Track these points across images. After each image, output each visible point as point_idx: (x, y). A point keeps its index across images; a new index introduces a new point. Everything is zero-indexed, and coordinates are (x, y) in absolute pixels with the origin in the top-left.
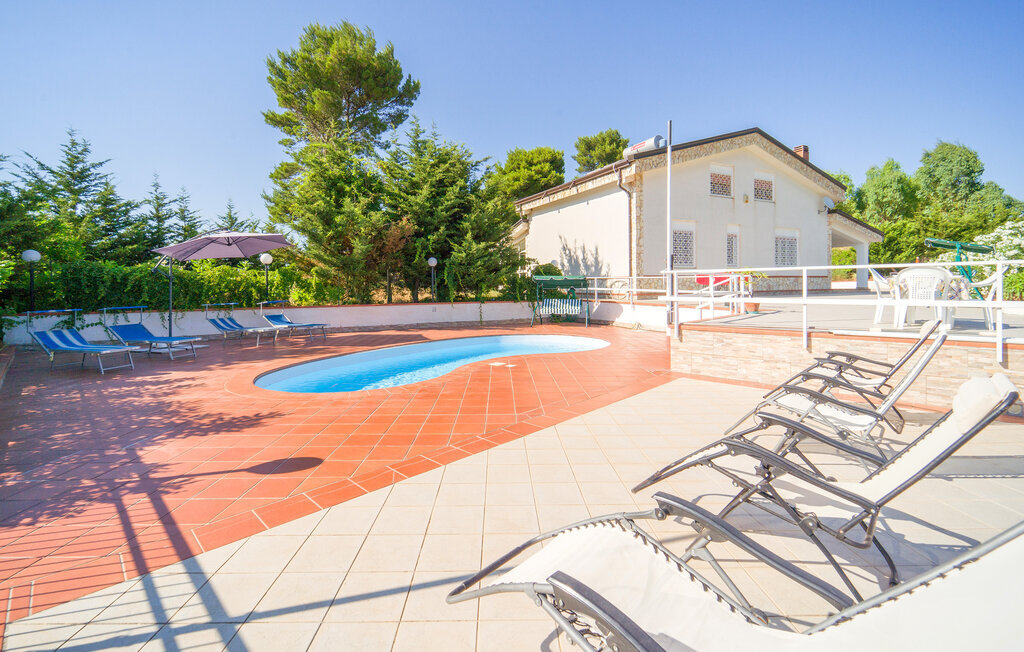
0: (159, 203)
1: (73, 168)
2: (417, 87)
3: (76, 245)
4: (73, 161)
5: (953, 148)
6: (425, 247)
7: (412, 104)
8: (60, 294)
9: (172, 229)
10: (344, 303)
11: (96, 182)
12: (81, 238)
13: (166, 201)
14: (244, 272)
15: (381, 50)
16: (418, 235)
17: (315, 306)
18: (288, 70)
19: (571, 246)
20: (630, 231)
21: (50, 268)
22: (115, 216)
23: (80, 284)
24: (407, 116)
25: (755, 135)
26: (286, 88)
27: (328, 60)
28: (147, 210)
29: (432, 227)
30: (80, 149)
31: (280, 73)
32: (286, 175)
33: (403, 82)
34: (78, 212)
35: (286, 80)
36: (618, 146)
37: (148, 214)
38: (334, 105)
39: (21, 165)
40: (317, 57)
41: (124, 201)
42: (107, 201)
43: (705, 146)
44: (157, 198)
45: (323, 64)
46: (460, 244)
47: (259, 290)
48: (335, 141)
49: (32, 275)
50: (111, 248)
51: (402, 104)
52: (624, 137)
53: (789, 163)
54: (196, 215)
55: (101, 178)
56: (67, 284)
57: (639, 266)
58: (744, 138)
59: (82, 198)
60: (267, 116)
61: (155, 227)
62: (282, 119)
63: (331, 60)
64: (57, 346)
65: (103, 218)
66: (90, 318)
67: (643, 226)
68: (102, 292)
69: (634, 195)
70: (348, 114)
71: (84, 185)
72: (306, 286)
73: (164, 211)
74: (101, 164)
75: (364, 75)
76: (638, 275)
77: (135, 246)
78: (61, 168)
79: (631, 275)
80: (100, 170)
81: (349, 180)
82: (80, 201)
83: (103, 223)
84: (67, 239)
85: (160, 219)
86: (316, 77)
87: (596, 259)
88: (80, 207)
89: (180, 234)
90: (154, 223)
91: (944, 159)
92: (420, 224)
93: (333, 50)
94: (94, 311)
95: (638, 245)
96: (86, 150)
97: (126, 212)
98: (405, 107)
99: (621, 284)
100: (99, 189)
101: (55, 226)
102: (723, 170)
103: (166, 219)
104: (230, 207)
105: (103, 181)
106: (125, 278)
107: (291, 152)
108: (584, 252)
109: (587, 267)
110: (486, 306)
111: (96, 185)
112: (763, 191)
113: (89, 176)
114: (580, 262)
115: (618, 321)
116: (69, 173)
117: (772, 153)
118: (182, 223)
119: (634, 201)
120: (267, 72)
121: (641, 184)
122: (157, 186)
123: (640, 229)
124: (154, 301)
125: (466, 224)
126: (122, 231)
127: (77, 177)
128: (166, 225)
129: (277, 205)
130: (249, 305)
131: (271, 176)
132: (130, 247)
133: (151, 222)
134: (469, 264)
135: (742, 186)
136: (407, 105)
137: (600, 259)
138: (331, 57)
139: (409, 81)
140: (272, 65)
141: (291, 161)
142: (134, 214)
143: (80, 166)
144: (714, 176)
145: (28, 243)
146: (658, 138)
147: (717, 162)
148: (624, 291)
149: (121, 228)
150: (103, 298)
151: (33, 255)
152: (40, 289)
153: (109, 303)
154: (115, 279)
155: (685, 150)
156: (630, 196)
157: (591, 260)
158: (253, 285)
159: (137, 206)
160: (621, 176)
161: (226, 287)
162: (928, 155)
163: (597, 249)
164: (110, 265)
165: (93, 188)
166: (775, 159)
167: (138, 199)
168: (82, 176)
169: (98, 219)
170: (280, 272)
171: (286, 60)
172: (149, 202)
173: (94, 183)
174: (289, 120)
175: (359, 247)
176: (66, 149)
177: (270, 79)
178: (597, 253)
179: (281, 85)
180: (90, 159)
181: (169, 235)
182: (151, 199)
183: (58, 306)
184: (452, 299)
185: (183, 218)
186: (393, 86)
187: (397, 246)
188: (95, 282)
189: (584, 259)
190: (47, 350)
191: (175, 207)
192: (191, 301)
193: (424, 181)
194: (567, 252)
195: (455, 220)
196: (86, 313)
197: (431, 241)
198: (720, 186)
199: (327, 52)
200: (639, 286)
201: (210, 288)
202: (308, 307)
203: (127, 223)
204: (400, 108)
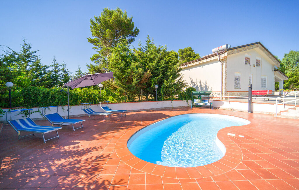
0: (56, 66)
1: (26, 53)
2: (138, 31)
3: (28, 81)
4: (25, 51)
5: (295, 52)
6: (154, 81)
7: (136, 36)
8: (22, 100)
9: (60, 75)
10: (127, 102)
11: (34, 58)
12: (29, 78)
13: (58, 66)
14: (92, 91)
15: (129, 18)
16: (152, 77)
17: (117, 103)
18: (97, 23)
19: (194, 81)
20: (222, 76)
21: (18, 89)
22: (40, 71)
23: (30, 96)
24: (134, 40)
25: (259, 44)
26: (96, 29)
27: (111, 20)
28: (51, 69)
29: (156, 74)
30: (28, 47)
31: (95, 25)
32: (96, 58)
33: (134, 29)
34: (28, 69)
35: (96, 27)
36: (191, 52)
37: (52, 70)
38: (113, 35)
39: (6, 51)
40: (107, 19)
41: (43, 65)
42: (38, 65)
43: (246, 47)
44: (55, 65)
45: (109, 21)
46: (167, 80)
47: (98, 97)
48: (123, 43)
49: (10, 93)
50: (39, 82)
51: (133, 36)
52: (193, 49)
53: (267, 54)
54: (68, 71)
55: (36, 57)
56: (24, 96)
57: (225, 88)
58: (256, 45)
59: (29, 64)
60: (89, 39)
61: (55, 75)
62: (94, 40)
63: (112, 20)
64: (21, 128)
65: (37, 71)
66: (35, 109)
67: (226, 74)
68: (39, 99)
69: (224, 64)
70: (116, 39)
71: (29, 59)
72: (114, 96)
73: (57, 69)
74: (35, 52)
75: (122, 25)
76: (225, 91)
77: (49, 81)
78: (21, 53)
79: (222, 91)
80: (35, 54)
81: (128, 57)
82: (28, 65)
83: (36, 73)
84: (24, 78)
85: (56, 72)
86: (107, 25)
87: (206, 86)
88: (28, 67)
89: (63, 77)
90: (54, 73)
91: (292, 55)
92: (152, 73)
93: (113, 16)
94: (36, 106)
95: (225, 81)
96: (30, 47)
97: (44, 69)
98: (134, 37)
99: (217, 94)
100: (35, 61)
101: (19, 73)
102: (248, 56)
103: (58, 72)
104: (79, 68)
105: (36, 58)
106: (48, 93)
107: (97, 51)
108: (200, 83)
109: (202, 88)
110: (174, 102)
111: (34, 59)
112: (258, 63)
113: (31, 56)
114: (199, 86)
115: (221, 107)
116: (24, 55)
117: (263, 50)
118: (64, 73)
119: (224, 66)
120: (90, 24)
121: (226, 60)
122: (55, 60)
123: (226, 75)
124: (60, 102)
125: (169, 73)
126: (43, 76)
127: (27, 56)
128: (58, 74)
129: (91, 68)
130: (95, 103)
131: (91, 59)
132: (47, 81)
133: (53, 73)
134: (169, 87)
135: (253, 62)
136: (135, 36)
137: (207, 86)
138: (112, 18)
139: (136, 29)
140: (92, 22)
141: (98, 54)
142: (47, 70)
143: (28, 52)
144: (246, 58)
145: (8, 79)
146: (227, 45)
147: (246, 53)
148: (218, 96)
149: (43, 75)
150: (39, 101)
151: (10, 84)
152: (13, 98)
153: (42, 103)
154: (44, 94)
155: (241, 48)
156: (222, 64)
157: (203, 86)
158: (96, 95)
159: (48, 67)
160: (220, 57)
161: (86, 96)
162: (286, 55)
163: (206, 82)
164: (42, 88)
165: (33, 61)
166: (263, 52)
167: (48, 65)
168: (29, 56)
169: (35, 71)
170: (105, 90)
171: (97, 20)
172: (53, 66)
173: (33, 59)
174: (96, 41)
175: (135, 81)
176: (23, 46)
177: (91, 26)
178: (206, 84)
179: (95, 28)
180: (31, 50)
181: (59, 77)
182: (53, 65)
183: (21, 105)
184: (163, 100)
185: (64, 72)
186: (131, 29)
187: (145, 81)
188: (36, 95)
189: (201, 86)
190: (17, 130)
191: (61, 68)
192: (73, 102)
193: (155, 58)
194: (193, 83)
195: (164, 72)
196: (33, 107)
197: (156, 79)
198: (247, 61)
199: (111, 17)
200: (225, 95)
201: (81, 97)
202: (115, 103)
203: (45, 73)
204: (132, 37)
